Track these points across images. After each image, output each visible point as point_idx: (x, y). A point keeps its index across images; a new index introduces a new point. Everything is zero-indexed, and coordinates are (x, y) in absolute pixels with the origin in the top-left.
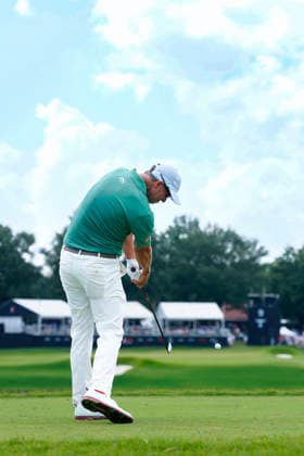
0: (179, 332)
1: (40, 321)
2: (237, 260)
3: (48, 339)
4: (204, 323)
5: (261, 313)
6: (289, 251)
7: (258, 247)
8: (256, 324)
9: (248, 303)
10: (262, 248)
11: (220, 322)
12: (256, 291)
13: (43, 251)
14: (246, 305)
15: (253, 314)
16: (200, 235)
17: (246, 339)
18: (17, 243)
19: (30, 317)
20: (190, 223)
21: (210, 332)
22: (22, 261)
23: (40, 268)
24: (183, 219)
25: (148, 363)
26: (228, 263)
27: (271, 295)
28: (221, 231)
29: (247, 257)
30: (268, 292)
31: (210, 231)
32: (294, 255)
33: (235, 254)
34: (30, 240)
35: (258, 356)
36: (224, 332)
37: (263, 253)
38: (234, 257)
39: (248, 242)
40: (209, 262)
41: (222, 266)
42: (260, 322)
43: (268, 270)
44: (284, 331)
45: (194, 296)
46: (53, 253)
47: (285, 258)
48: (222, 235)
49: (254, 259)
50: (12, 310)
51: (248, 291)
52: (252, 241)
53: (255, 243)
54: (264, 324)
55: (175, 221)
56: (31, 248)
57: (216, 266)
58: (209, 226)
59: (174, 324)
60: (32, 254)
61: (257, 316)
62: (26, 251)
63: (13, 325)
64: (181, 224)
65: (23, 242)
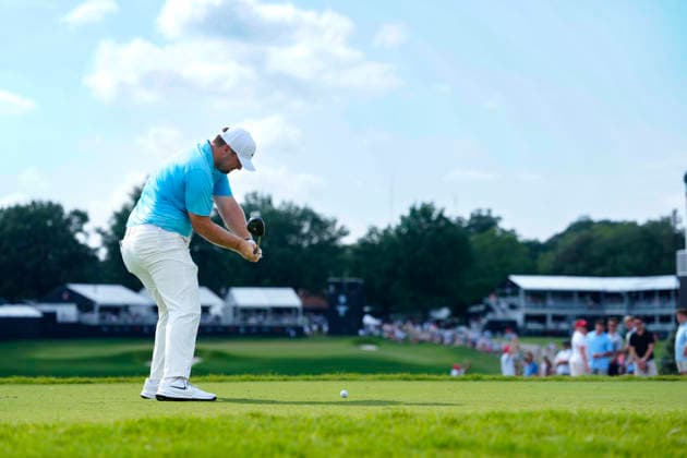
0: (253, 321)
1: (96, 309)
2: (315, 240)
3: (105, 329)
4: (279, 311)
5: (342, 299)
6: (373, 231)
7: (338, 227)
8: (337, 312)
9: (328, 288)
10: (342, 228)
11: (296, 309)
12: (336, 275)
13: (99, 231)
14: (325, 292)
15: (334, 301)
16: (273, 213)
17: (325, 328)
18: (68, 222)
19: (85, 304)
20: (263, 200)
21: (286, 321)
22: (76, 242)
23: (97, 250)
24: (254, 195)
25: (219, 355)
26: (305, 244)
27: (353, 280)
28: (297, 209)
29: (326, 237)
30: (350, 276)
31: (284, 209)
32: (378, 235)
33: (313, 234)
34: (83, 218)
35: (341, 348)
36: (301, 320)
37: (343, 233)
38: (311, 238)
39: (327, 221)
40: (284, 243)
41: (299, 247)
42: (342, 310)
43: (349, 252)
44: (368, 320)
45: (267, 281)
46: (110, 233)
47: (369, 240)
48: (299, 213)
49: (333, 239)
50: (65, 296)
51: (328, 276)
52: (331, 220)
53: (335, 222)
54: (347, 313)
55: (246, 198)
56: (86, 227)
57: (292, 247)
58: (284, 203)
59: (247, 312)
60: (87, 235)
61: (339, 303)
62: (80, 230)
63: (67, 312)
64: (252, 201)
65: (76, 220)
